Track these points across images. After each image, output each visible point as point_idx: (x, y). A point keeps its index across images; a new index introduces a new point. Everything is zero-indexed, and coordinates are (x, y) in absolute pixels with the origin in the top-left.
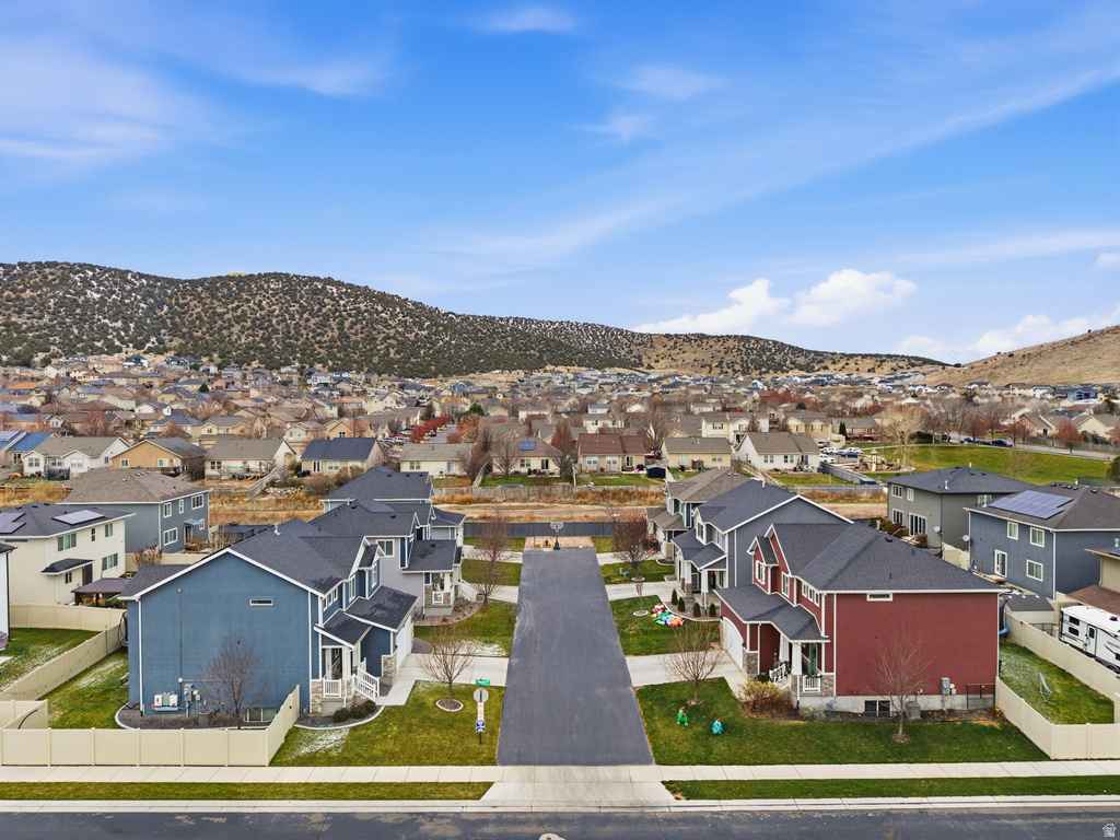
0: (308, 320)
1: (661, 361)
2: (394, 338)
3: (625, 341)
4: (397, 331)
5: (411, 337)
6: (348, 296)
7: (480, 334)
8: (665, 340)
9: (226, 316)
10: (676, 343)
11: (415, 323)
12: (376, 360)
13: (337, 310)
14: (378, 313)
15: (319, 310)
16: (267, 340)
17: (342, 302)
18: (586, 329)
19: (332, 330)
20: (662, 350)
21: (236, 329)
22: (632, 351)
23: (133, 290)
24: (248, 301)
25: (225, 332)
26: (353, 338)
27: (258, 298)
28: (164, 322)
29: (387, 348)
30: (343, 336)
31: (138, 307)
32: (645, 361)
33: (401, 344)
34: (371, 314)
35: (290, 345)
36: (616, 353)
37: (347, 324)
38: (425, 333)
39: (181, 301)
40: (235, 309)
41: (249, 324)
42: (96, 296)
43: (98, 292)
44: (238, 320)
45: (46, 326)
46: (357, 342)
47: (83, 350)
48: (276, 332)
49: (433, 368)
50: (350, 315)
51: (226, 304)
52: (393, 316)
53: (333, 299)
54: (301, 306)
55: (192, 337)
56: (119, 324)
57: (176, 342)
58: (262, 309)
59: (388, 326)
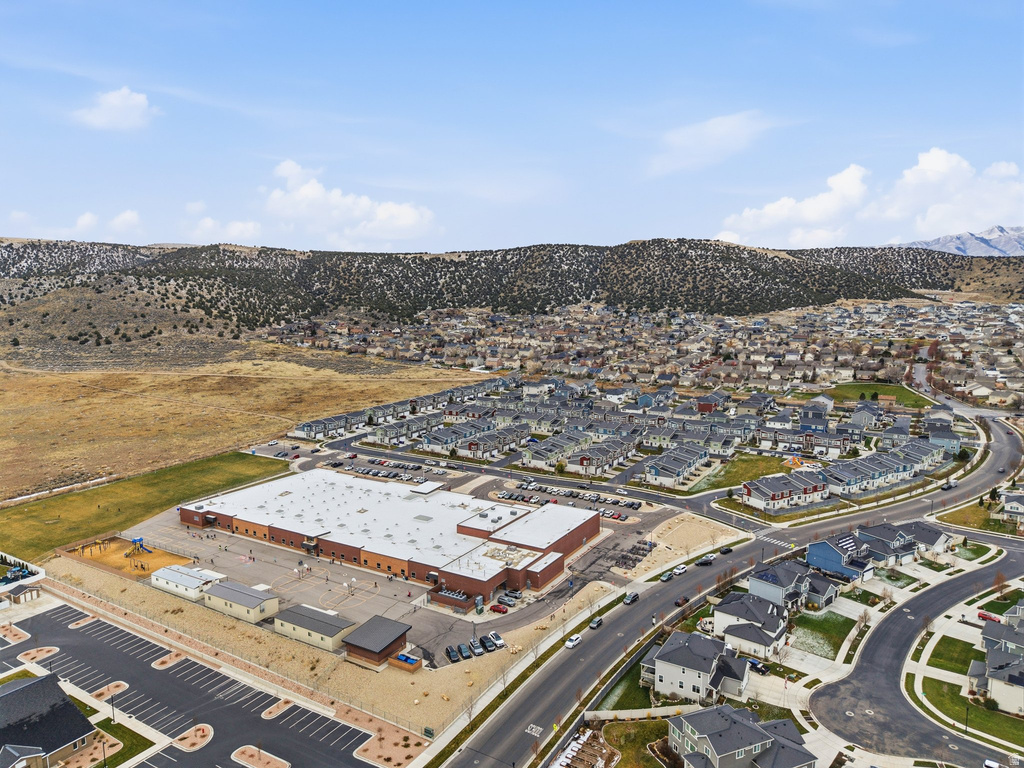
0: (675, 277)
1: (973, 284)
2: (727, 287)
3: (944, 264)
4: (729, 282)
5: (738, 285)
6: (701, 258)
7: (795, 274)
8: (986, 262)
9: (631, 276)
10: (995, 265)
11: (742, 275)
12: (712, 303)
13: (693, 269)
14: (719, 269)
15: (683, 269)
16: (651, 291)
17: (697, 263)
18: (907, 255)
19: (689, 283)
20: (978, 273)
21: (635, 285)
22: (947, 274)
23: (582, 261)
24: (642, 265)
25: (629, 287)
26: (701, 288)
27: (648, 262)
28: (598, 280)
29: (721, 294)
30: (695, 287)
31: (585, 272)
32: (957, 283)
33: (730, 290)
34: (714, 270)
35: (664, 294)
36: (931, 275)
37: (698, 278)
38: (747, 281)
39: (607, 266)
40: (635, 272)
41: (642, 281)
42: (566, 267)
43: (567, 265)
44: (637, 278)
45: (548, 289)
46: (703, 291)
47: (565, 302)
48: (656, 286)
49: (748, 308)
50: (701, 272)
51: (630, 267)
52: (728, 271)
53: (692, 261)
54: (672, 267)
55: (613, 291)
56: (577, 285)
57: (606, 294)
58: (650, 270)
59: (724, 278)
